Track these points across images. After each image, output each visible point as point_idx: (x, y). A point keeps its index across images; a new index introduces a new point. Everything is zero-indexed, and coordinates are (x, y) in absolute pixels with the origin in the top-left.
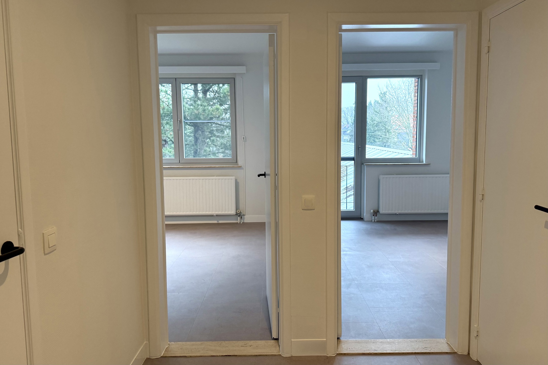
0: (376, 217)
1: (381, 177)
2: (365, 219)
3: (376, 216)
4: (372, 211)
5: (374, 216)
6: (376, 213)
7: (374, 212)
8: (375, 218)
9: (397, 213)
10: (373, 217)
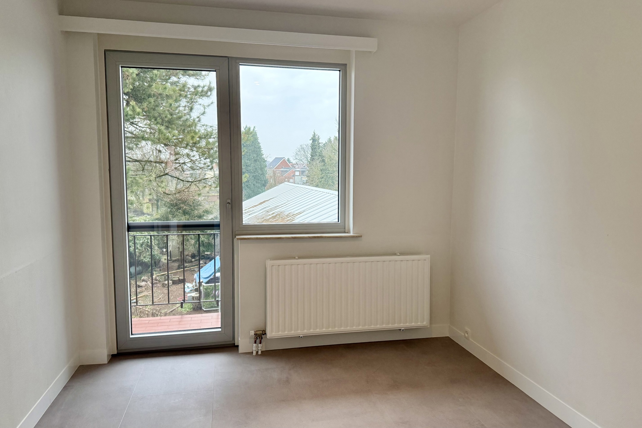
0: (259, 345)
1: (269, 263)
2: (241, 350)
3: (260, 343)
4: (252, 333)
5: (255, 342)
6: (260, 336)
7: (255, 334)
8: (258, 347)
9: (301, 336)
10: (254, 345)
